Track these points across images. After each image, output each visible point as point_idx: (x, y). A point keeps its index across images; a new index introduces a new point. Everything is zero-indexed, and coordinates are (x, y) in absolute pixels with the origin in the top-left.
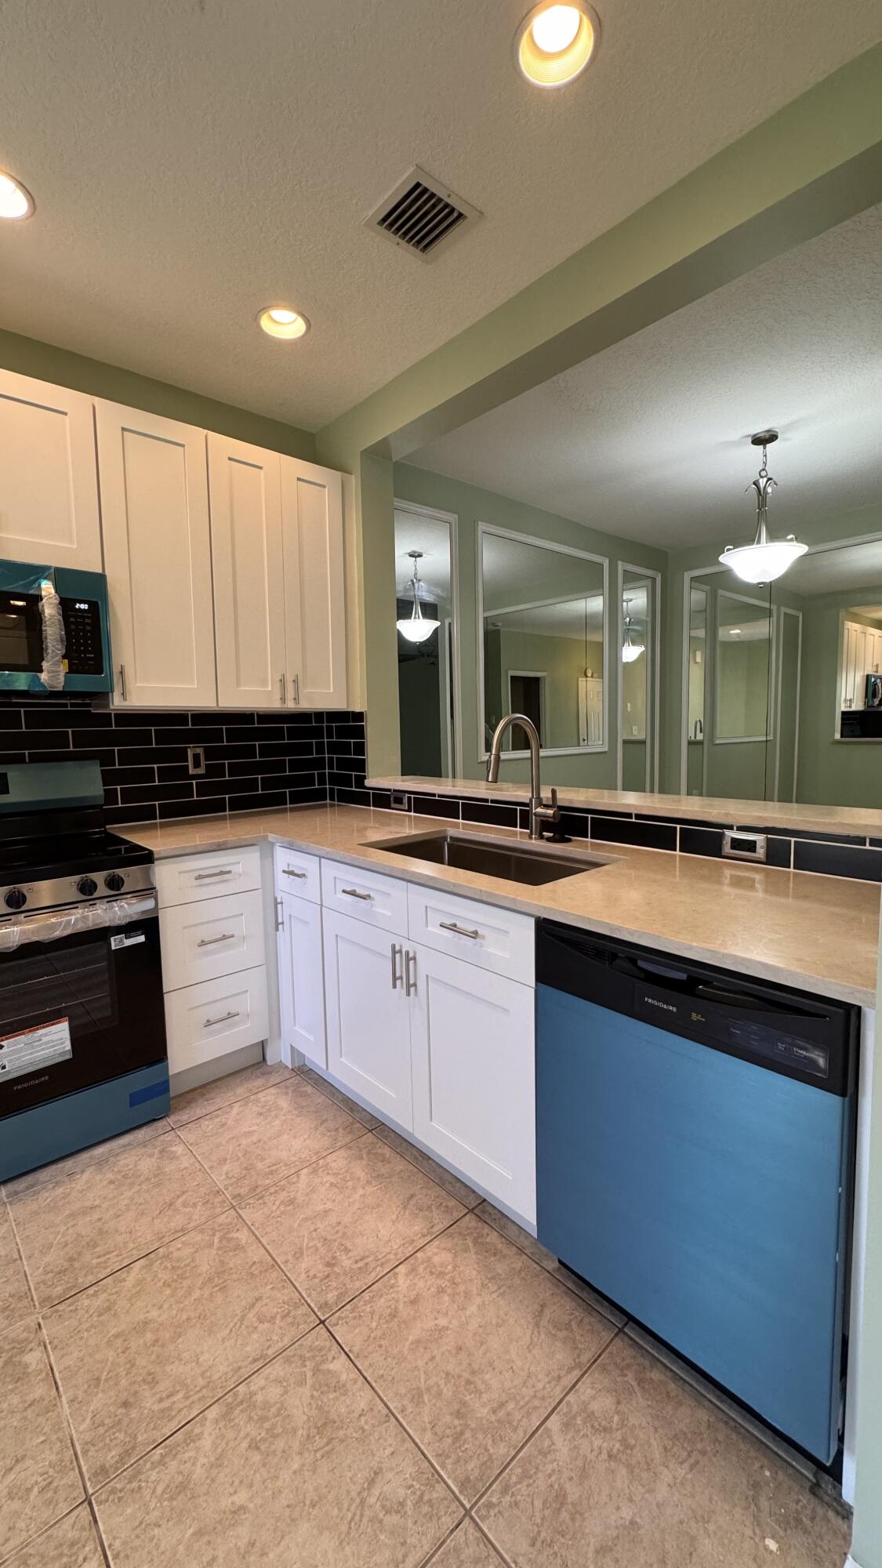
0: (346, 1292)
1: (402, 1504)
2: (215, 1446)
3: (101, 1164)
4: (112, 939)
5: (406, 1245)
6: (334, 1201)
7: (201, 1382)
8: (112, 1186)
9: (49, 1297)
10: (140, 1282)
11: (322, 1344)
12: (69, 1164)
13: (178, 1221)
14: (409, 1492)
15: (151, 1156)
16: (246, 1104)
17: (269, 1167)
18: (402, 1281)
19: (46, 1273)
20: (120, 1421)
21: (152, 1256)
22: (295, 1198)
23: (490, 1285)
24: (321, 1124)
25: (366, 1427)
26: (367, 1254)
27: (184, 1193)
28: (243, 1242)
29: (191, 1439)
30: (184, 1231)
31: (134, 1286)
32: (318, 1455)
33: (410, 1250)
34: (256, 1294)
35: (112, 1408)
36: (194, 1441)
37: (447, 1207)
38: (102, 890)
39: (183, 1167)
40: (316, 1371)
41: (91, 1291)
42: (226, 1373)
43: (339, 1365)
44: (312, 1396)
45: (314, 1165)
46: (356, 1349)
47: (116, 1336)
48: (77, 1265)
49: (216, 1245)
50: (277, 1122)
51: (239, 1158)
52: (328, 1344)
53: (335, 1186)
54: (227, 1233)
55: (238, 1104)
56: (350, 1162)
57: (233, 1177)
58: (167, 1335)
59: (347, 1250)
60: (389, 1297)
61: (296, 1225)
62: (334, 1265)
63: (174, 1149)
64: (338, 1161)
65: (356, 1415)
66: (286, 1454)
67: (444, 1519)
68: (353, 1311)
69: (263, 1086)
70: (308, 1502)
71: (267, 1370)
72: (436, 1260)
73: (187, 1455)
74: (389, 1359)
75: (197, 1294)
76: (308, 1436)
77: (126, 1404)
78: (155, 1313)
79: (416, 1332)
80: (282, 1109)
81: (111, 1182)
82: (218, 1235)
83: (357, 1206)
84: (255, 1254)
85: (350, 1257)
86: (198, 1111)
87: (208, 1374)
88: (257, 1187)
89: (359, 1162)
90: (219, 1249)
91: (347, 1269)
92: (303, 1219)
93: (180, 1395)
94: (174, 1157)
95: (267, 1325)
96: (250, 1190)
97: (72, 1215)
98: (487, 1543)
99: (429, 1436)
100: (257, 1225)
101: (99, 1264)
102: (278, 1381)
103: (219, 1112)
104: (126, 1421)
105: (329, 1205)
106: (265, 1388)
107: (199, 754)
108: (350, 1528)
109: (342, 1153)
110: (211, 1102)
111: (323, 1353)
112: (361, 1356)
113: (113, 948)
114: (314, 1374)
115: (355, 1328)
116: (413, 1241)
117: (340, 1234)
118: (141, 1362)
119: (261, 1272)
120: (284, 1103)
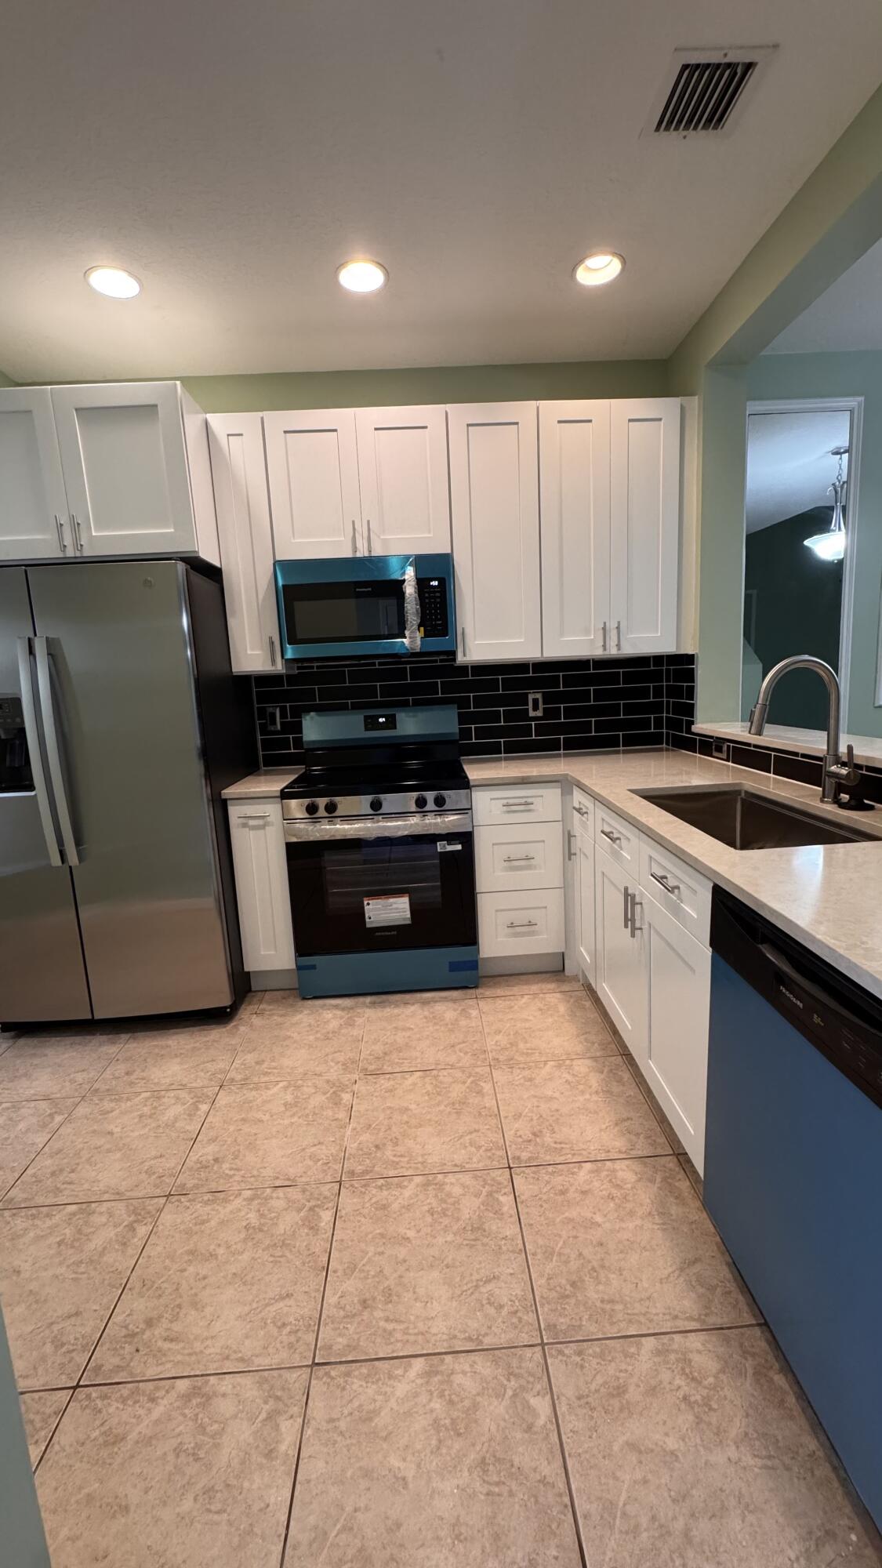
0: (537, 1158)
1: (501, 1307)
2: (410, 1198)
3: (425, 1003)
4: (438, 843)
7: (420, 1159)
8: (425, 1020)
9: (367, 1069)
10: (415, 1084)
12: (407, 996)
13: (452, 1059)
14: (510, 1303)
15: (455, 1010)
16: (534, 998)
17: (528, 1049)
18: (584, 1173)
20: (370, 1154)
21: (428, 1072)
22: (534, 1079)
23: (656, 1217)
26: (567, 1141)
27: (464, 1042)
28: (485, 1091)
29: (399, 1186)
30: (453, 1067)
31: (410, 1085)
32: (465, 1242)
33: (603, 1156)
34: (477, 1127)
35: (371, 1145)
36: (401, 1187)
37: (655, 1141)
40: (490, 1194)
41: (388, 1076)
42: (436, 1163)
43: (506, 1200)
44: (479, 1207)
45: (561, 1062)
46: (523, 1198)
47: (389, 1108)
48: (387, 1058)
49: (467, 1085)
50: (550, 1020)
51: (509, 1034)
52: (506, 1183)
53: (569, 1083)
54: (478, 1080)
55: (528, 996)
56: (591, 1071)
57: (500, 1046)
58: (413, 1122)
59: (553, 1132)
60: (567, 1179)
61: (525, 1097)
62: (538, 1136)
63: (470, 1011)
64: (582, 1066)
65: (501, 1236)
66: (446, 1229)
67: (523, 1334)
68: (534, 1173)
69: (553, 990)
70: (445, 1262)
72: (620, 1174)
73: (394, 1193)
74: (542, 1219)
75: (442, 1108)
76: (465, 1228)
77: (377, 1147)
78: (413, 1107)
79: (572, 1213)
81: (426, 1017)
82: (472, 1079)
84: (489, 1102)
86: (499, 991)
87: (426, 1157)
88: (512, 1059)
90: (468, 1087)
93: (406, 1159)
94: (469, 1017)
97: (396, 1028)
98: (545, 1370)
99: (543, 1281)
101: (398, 1063)
102: (463, 1186)
103: (512, 998)
104: (373, 1155)
105: (557, 1095)
106: (454, 1185)
107: (538, 699)
108: (462, 1294)
109: (588, 1062)
113: (439, 850)
114: (487, 1196)
115: (530, 1184)
116: (609, 1151)
117: (554, 1118)
118: (394, 1129)
119: (486, 1115)
120: (562, 1008)
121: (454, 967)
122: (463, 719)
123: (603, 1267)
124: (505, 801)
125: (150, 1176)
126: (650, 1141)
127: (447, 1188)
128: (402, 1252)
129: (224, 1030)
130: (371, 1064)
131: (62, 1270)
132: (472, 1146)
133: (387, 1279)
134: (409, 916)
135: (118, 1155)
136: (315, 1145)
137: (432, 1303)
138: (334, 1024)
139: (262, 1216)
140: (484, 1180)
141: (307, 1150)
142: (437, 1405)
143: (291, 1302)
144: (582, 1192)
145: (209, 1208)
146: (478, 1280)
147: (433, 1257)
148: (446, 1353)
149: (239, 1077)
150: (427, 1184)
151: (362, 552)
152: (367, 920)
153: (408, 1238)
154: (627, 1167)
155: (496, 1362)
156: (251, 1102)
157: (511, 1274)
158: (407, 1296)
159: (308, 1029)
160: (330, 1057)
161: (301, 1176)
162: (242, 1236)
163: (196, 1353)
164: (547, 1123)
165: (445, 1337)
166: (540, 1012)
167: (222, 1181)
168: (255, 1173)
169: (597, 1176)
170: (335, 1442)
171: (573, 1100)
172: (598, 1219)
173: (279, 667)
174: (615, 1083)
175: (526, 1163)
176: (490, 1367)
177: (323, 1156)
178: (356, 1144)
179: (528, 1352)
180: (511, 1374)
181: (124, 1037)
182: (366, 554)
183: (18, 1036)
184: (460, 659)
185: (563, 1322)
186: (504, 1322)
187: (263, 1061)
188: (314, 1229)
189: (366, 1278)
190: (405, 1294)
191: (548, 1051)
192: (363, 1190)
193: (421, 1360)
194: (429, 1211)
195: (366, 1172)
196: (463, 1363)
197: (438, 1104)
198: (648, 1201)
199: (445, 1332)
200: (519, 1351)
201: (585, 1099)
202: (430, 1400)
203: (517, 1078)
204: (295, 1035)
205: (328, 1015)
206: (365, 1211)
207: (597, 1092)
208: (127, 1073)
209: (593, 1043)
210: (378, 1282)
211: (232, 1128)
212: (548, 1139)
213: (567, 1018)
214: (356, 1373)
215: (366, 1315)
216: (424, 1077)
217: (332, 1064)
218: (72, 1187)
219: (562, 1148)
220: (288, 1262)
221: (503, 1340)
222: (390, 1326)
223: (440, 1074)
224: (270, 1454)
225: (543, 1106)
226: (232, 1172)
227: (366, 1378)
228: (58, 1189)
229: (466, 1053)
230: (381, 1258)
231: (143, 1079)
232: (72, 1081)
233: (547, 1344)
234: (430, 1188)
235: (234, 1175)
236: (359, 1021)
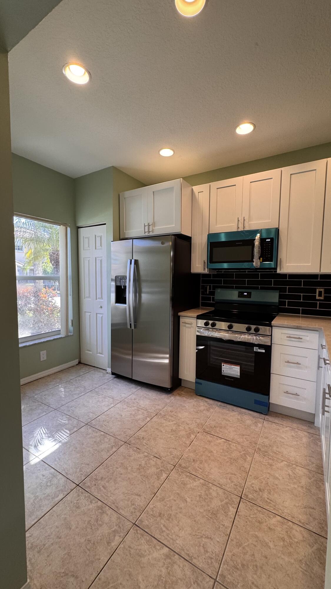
2: (195, 486)
3: (240, 413)
5: (289, 515)
6: (283, 478)
7: (207, 473)
8: (237, 420)
9: (205, 429)
10: (220, 444)
11: (235, 501)
12: (235, 408)
14: (211, 553)
19: (209, 425)
21: (227, 441)
22: (273, 466)
24: (310, 457)
25: (221, 528)
26: (274, 501)
27: (249, 436)
30: (239, 443)
31: (218, 443)
32: (207, 516)
33: (289, 518)
34: (236, 473)
35: (192, 458)
38: (252, 331)
39: (256, 430)
40: (227, 503)
42: (212, 478)
43: (233, 510)
44: (219, 506)
45: (290, 464)
46: (240, 513)
47: (206, 448)
48: (215, 428)
50: (295, 443)
51: (271, 441)
52: (236, 503)
53: (289, 476)
54: (247, 454)
55: (290, 428)
57: (264, 444)
58: (212, 458)
59: (270, 493)
60: (265, 518)
61: (264, 471)
62: (261, 491)
67: (210, 570)
68: (252, 506)
69: (304, 430)
70: (195, 519)
71: (218, 489)
74: (244, 528)
75: (226, 458)
76: (210, 510)
78: (215, 452)
79: (260, 534)
80: (302, 441)
81: (238, 419)
83: (289, 488)
84: (247, 466)
85: (268, 495)
86: (276, 420)
87: (209, 474)
88: (267, 452)
89: (307, 479)
90: (241, 455)
91: (263, 497)
92: (268, 472)
93: (201, 471)
94: (256, 426)
95: (229, 481)
96: (264, 451)
97: (224, 419)
99: (230, 554)
100: (255, 460)
102: (218, 494)
104: (191, 463)
105: (280, 478)
106: (214, 491)
108: (195, 535)
110: (282, 421)
111: (233, 503)
112: (239, 517)
115: (247, 510)
116: (294, 518)
117: (273, 487)
118: (203, 457)
119: (243, 470)
120: (305, 440)
121: (257, 402)
122: (280, 297)
123: (261, 568)
124: (289, 335)
125: (124, 434)
126: (320, 526)
127: (211, 491)
128: (182, 505)
129: (167, 396)
130: (208, 428)
131: (91, 450)
132: (229, 480)
133: (172, 511)
134: (239, 375)
135: (120, 423)
136: (174, 449)
137: (182, 531)
138: (202, 408)
139: (146, 464)
140: (227, 496)
141: (170, 449)
142: (164, 570)
143: (139, 498)
144: (269, 528)
145: (134, 452)
146: (203, 534)
147: (192, 514)
148: (177, 554)
149: (163, 414)
150: (203, 485)
151: (241, 229)
152: (222, 372)
153: (186, 501)
154: (300, 531)
155: (193, 571)
156: (162, 424)
157: (218, 542)
158: (176, 522)
159: (192, 406)
160: (195, 419)
161: (164, 457)
162: (138, 467)
163: (107, 496)
164: (269, 488)
165: (180, 547)
166: (292, 437)
167: (141, 446)
168: (151, 448)
169: (281, 525)
170: (127, 555)
171: (287, 485)
172: (271, 545)
173: (206, 271)
174: (315, 488)
175: (249, 499)
176: (190, 572)
177: (174, 454)
178: (187, 456)
179: (208, 579)
180: (196, 582)
181: (139, 388)
182: (242, 230)
183: (115, 377)
184: (278, 271)
185: (229, 578)
186: (205, 559)
187: (173, 411)
188: (158, 478)
189: (165, 506)
190: (175, 521)
191: (286, 456)
192: (181, 473)
193: (168, 549)
194: (199, 495)
195: (185, 467)
196: (181, 562)
197: (225, 456)
198: (303, 554)
199: (181, 545)
200: (205, 575)
201: (294, 487)
202: (163, 567)
203: (265, 461)
204: (187, 407)
205: (202, 404)
206: (177, 482)
207: (302, 487)
208: (134, 399)
209: (313, 463)
210: (168, 510)
211: (153, 430)
212: (265, 495)
213: (305, 446)
214: (145, 537)
215: (158, 519)
216: (225, 442)
217: (194, 422)
218: (105, 427)
219: (271, 503)
220: (145, 484)
221: (200, 565)
222: (164, 529)
223: (232, 444)
224: (109, 543)
225: (271, 479)
226: (145, 444)
227: (148, 541)
228: (102, 426)
229: (247, 441)
230: (174, 502)
231: (137, 403)
232: (121, 396)
233: (218, 582)
234: (205, 487)
235: (145, 446)
236: (212, 410)
